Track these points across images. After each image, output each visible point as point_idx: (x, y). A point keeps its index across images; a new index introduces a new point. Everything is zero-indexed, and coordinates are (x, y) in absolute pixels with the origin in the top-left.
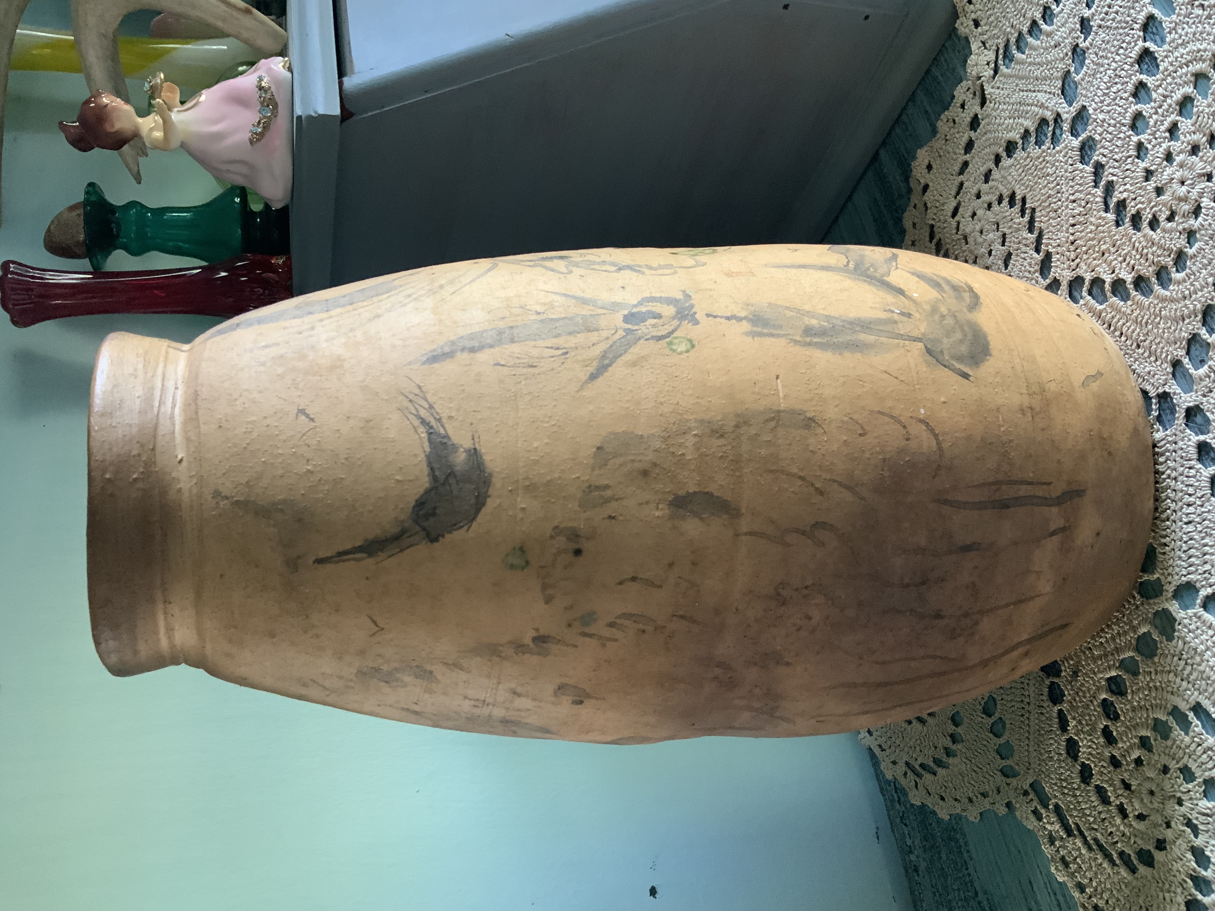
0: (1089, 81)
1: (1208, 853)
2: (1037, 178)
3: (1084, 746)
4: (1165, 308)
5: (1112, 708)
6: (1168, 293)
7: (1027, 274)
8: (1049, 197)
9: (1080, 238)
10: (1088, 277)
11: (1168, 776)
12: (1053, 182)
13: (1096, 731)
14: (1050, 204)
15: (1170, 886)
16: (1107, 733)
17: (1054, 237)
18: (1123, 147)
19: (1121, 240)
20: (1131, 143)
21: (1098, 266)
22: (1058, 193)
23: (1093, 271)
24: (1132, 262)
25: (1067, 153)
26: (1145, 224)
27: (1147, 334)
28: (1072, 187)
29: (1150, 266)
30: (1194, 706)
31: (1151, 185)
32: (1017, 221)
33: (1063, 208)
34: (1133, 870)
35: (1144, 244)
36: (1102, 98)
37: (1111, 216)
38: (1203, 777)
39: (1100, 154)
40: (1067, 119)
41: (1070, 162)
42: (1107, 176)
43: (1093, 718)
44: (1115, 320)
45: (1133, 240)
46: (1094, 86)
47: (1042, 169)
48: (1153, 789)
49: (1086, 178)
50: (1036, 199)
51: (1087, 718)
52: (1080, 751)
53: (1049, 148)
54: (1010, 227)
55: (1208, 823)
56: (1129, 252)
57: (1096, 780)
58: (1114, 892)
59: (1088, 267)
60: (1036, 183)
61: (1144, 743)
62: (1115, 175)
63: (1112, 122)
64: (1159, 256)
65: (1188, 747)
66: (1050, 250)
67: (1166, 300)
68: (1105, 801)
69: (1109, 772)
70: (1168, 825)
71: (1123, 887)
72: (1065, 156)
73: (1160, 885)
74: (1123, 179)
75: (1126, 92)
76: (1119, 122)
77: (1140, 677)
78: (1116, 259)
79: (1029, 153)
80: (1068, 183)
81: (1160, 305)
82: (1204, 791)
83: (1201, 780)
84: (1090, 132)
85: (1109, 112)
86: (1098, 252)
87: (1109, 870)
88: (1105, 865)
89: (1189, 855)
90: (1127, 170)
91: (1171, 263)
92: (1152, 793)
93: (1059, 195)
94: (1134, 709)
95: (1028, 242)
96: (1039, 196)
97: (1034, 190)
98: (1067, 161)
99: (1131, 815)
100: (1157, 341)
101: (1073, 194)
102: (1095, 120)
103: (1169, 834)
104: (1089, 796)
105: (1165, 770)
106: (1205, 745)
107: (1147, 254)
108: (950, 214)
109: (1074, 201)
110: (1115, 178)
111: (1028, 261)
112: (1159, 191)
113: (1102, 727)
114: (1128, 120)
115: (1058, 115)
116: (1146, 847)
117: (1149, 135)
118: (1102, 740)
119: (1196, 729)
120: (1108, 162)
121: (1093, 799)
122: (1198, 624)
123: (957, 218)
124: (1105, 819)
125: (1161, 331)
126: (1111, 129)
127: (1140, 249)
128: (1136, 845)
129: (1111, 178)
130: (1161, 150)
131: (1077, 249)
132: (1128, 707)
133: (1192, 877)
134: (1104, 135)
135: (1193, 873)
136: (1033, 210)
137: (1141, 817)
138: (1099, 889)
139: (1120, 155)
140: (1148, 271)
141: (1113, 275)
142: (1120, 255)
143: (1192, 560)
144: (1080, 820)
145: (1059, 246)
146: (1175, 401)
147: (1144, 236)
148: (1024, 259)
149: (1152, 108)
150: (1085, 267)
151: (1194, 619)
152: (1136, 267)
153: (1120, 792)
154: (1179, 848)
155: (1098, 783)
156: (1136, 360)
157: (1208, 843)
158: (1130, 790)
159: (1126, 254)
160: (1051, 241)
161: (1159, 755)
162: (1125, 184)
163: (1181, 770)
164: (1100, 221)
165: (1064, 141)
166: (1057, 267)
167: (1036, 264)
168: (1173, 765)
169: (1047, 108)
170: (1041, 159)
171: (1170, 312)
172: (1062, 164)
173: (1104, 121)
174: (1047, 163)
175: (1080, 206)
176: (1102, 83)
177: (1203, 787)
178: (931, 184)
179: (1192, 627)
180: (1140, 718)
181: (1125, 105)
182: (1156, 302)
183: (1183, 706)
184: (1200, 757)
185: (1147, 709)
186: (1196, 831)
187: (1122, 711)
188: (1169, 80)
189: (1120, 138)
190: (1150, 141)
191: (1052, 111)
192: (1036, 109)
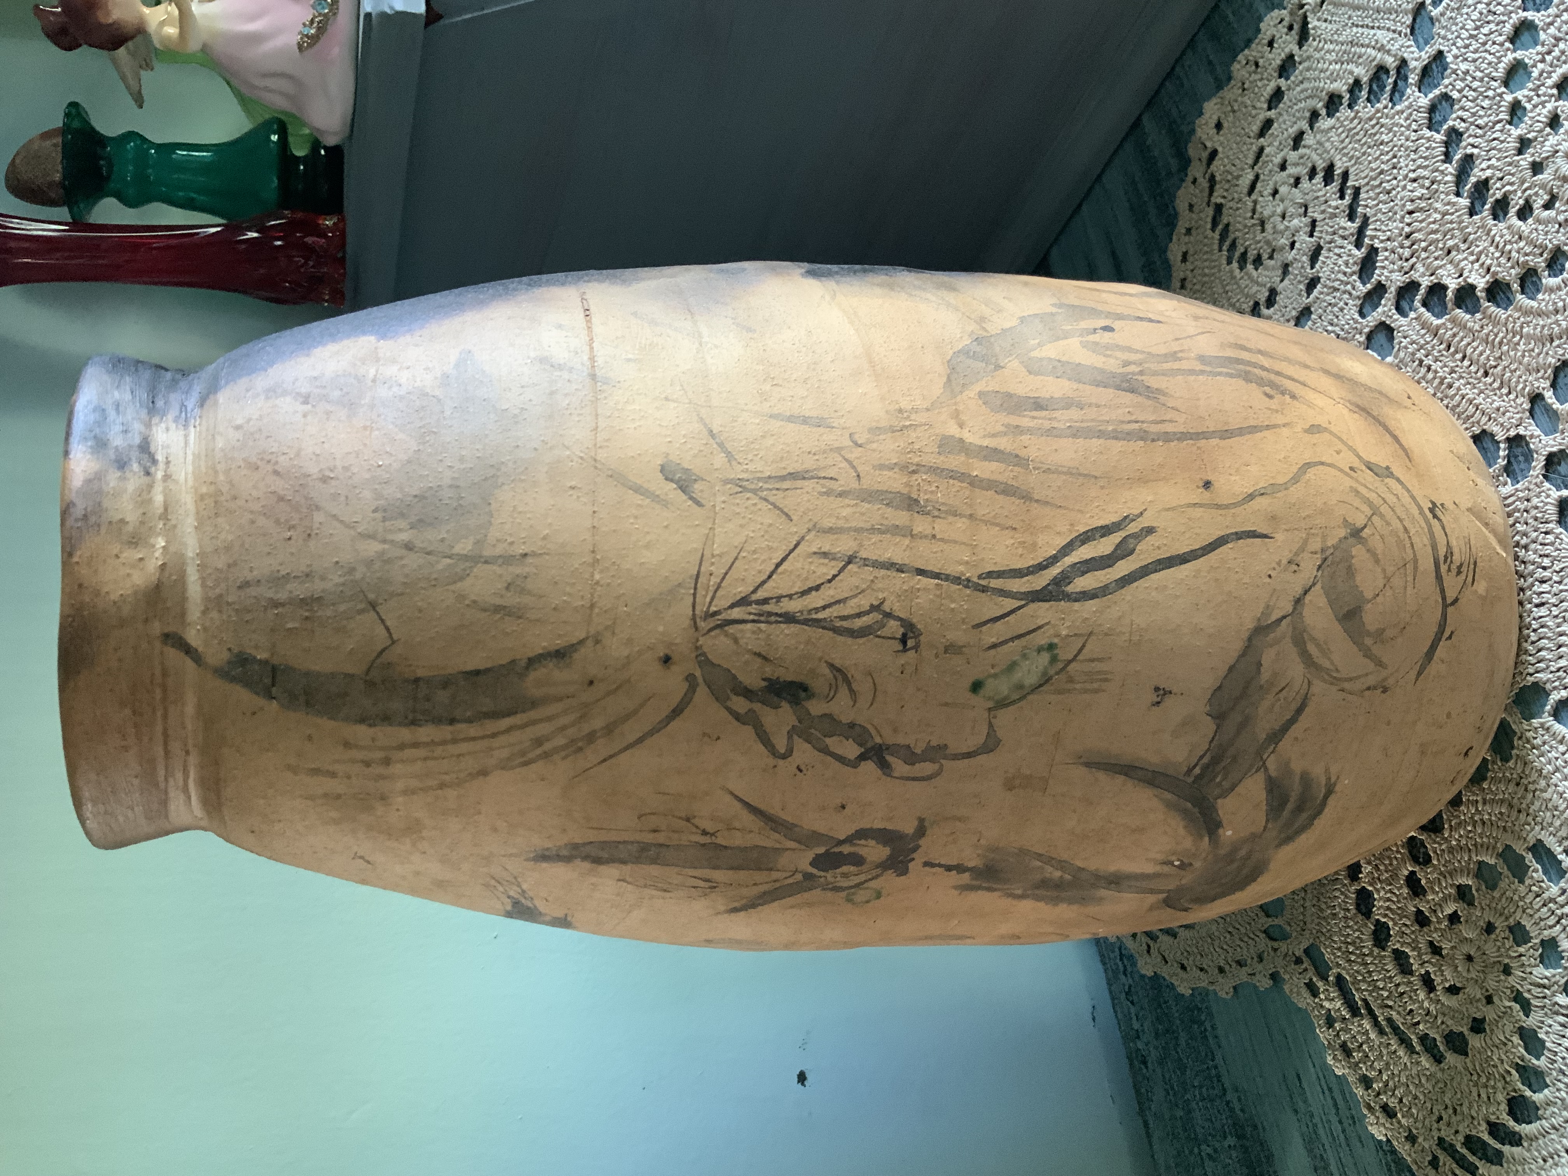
0: (1451, 18)
1: (1542, 1036)
2: (1365, 147)
3: (1381, 898)
4: (1528, 323)
5: (1422, 850)
6: (1534, 304)
7: (1340, 276)
8: (1382, 172)
9: (1420, 230)
10: (1426, 282)
11: (1493, 936)
12: (1388, 152)
13: (1399, 879)
14: (1381, 183)
15: (1488, 1079)
16: (1412, 882)
17: (1383, 228)
18: (1490, 108)
19: (1475, 233)
20: (1503, 103)
21: (1441, 267)
22: (1394, 168)
23: (1432, 275)
24: (1489, 262)
25: (1411, 114)
26: (1513, 211)
27: (1500, 358)
28: (1414, 161)
29: (1513, 267)
30: (1534, 845)
31: (1525, 160)
32: (1334, 203)
33: (1399, 189)
34: (1438, 1059)
35: (1508, 237)
36: (1467, 42)
37: (1464, 202)
38: (1541, 937)
39: (1458, 117)
40: (1415, 68)
41: (1414, 126)
42: (1465, 148)
43: (1395, 862)
44: (1457, 339)
45: (1493, 233)
46: (1457, 24)
47: (1375, 135)
48: (1472, 953)
49: (1434, 148)
50: (1363, 175)
51: (1387, 862)
52: (1374, 906)
53: (1386, 107)
54: (1323, 212)
55: (1545, 997)
56: (1485, 248)
57: (1394, 944)
58: (1411, 1087)
59: (1427, 269)
60: (1364, 154)
61: (1463, 893)
62: (1476, 147)
63: (1479, 74)
64: (1526, 255)
65: (1522, 898)
66: (1376, 245)
67: (1532, 313)
68: (1405, 969)
69: (1413, 932)
70: (1489, 1000)
71: (1423, 1080)
72: (1407, 119)
73: (1475, 1077)
74: (1488, 151)
75: (1501, 35)
76: (1488, 75)
77: (1462, 808)
78: (1466, 259)
79: (1358, 112)
80: (1409, 155)
81: (1522, 319)
82: (1541, 956)
83: (1537, 941)
84: (1446, 87)
85: (1475, 61)
86: (1441, 249)
87: (1406, 1059)
88: (1401, 1053)
89: (1516, 1039)
90: (1494, 139)
91: (1543, 264)
92: (1469, 958)
93: (1395, 171)
94: (1451, 850)
95: (1347, 233)
96: (1366, 172)
97: (1360, 163)
98: (1410, 125)
99: (1439, 988)
100: (1513, 367)
101: (1414, 171)
102: (1454, 72)
103: (1490, 1013)
104: (1385, 964)
105: (1490, 928)
106: (1545, 896)
107: (1510, 252)
108: (1245, 190)
109: (1414, 180)
110: (1476, 151)
111: (1345, 258)
112: (1537, 168)
113: (1406, 873)
114: (1500, 73)
115: (1404, 62)
116: (1457, 1029)
117: (1530, 90)
118: (1405, 891)
119: (1534, 874)
120: (1467, 129)
121: (1388, 967)
122: (1546, 737)
123: (1254, 197)
124: (1404, 993)
125: (1519, 354)
126: (1476, 84)
127: (1501, 246)
128: (1444, 1026)
129: (1470, 150)
130: (1545, 111)
131: (1413, 245)
132: (1443, 847)
133: (1518, 1067)
134: (1465, 93)
135: (1521, 1063)
136: (1357, 191)
137: (1453, 990)
138: (1391, 1083)
139: (1486, 119)
140: (1510, 275)
141: (1461, 279)
142: (1472, 254)
143: (1543, 653)
144: (1370, 995)
145: (1388, 239)
146: (1532, 446)
147: (1508, 228)
148: (1339, 256)
149: (1538, 54)
150: (1422, 270)
151: (1541, 731)
152: (1492, 269)
153: (1425, 958)
154: (1505, 1032)
155: (1398, 946)
156: (1481, 392)
157: (1543, 1022)
158: (1441, 955)
159: (1481, 253)
160: (1379, 233)
161: (1483, 909)
162: (1489, 159)
163: (1511, 929)
164: (1448, 207)
165: (1409, 98)
166: (1384, 268)
167: (1355, 263)
168: (1499, 923)
169: (1388, 52)
170: (1374, 122)
171: (1535, 329)
172: (1403, 129)
173: (1467, 72)
174: (1382, 126)
175: (1422, 186)
176: (1469, 21)
177: (1540, 950)
178: (1220, 149)
179: (1538, 741)
180: (1459, 862)
181: (1498, 52)
182: (1516, 315)
183: (1519, 848)
184: (1538, 910)
185: (1470, 850)
186: (1526, 1008)
187: (1435, 852)
188: (1565, 16)
189: (1487, 97)
190: (1530, 100)
191: (1395, 56)
192: (1373, 53)
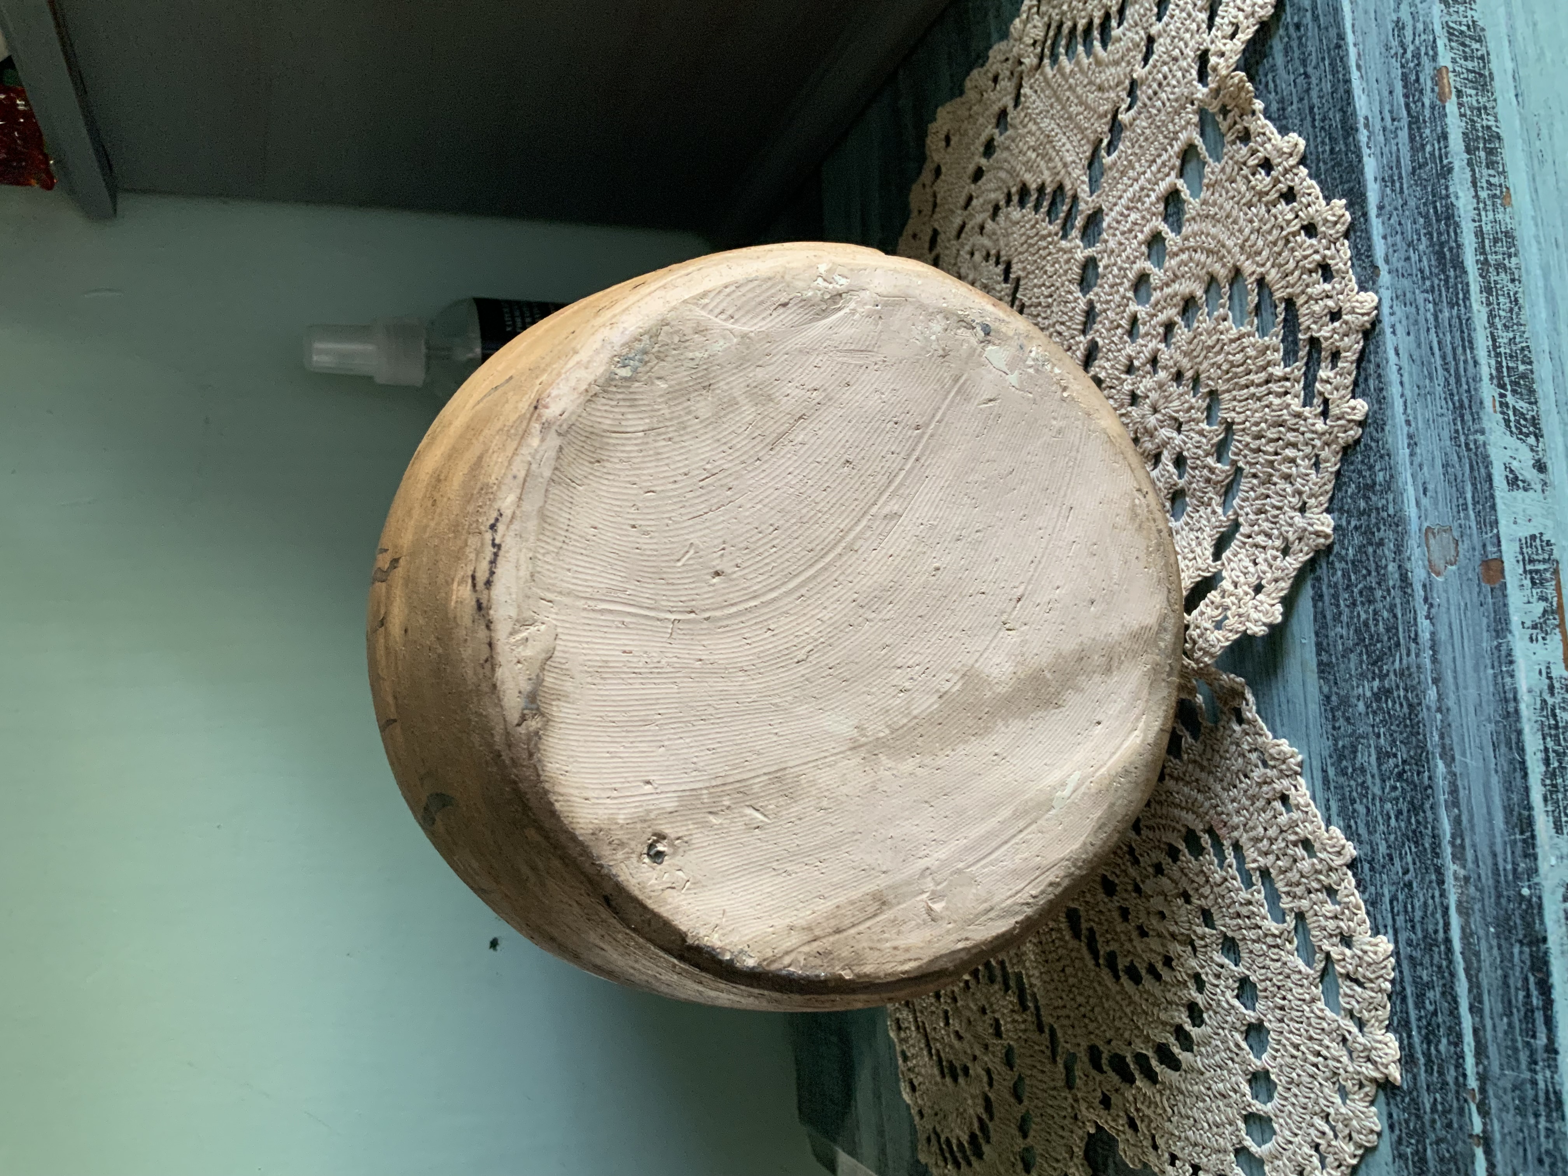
0: (1115, 178)
2: (1035, 265)
12: (1048, 287)
14: (1038, 314)
18: (1118, 307)
20: (1128, 309)
22: (1049, 306)
25: (1070, 260)
28: (1062, 313)
31: (1129, 384)
36: (1120, 217)
39: (1097, 294)
40: (1083, 212)
41: (1070, 276)
42: (1095, 333)
46: (1117, 190)
47: (1043, 258)
49: (1078, 312)
50: (1027, 295)
53: (1056, 234)
60: (1032, 273)
62: (1102, 338)
63: (1119, 261)
72: (1066, 263)
74: (1108, 350)
75: (1142, 232)
76: (1124, 270)
79: (1038, 221)
80: (1060, 304)
84: (1097, 253)
85: (1121, 244)
90: (1115, 342)
93: (1048, 311)
97: (1029, 281)
98: (1067, 272)
102: (1106, 241)
109: (1060, 332)
110: (1101, 342)
112: (1134, 400)
114: (1133, 274)
115: (1077, 197)
117: (1146, 314)
120: (1101, 314)
126: (1115, 270)
129: (1098, 337)
130: (1150, 345)
134: (1107, 272)
136: (1022, 307)
139: (1114, 315)
162: (1107, 360)
165: (1073, 240)
169: (1069, 174)
170: (1046, 243)
172: (1061, 271)
173: (1112, 251)
174: (1050, 254)
176: (1125, 195)
181: (1137, 250)
188: (1185, 256)
189: (1119, 291)
190: (1144, 324)
191: (1073, 184)
192: (1060, 165)
